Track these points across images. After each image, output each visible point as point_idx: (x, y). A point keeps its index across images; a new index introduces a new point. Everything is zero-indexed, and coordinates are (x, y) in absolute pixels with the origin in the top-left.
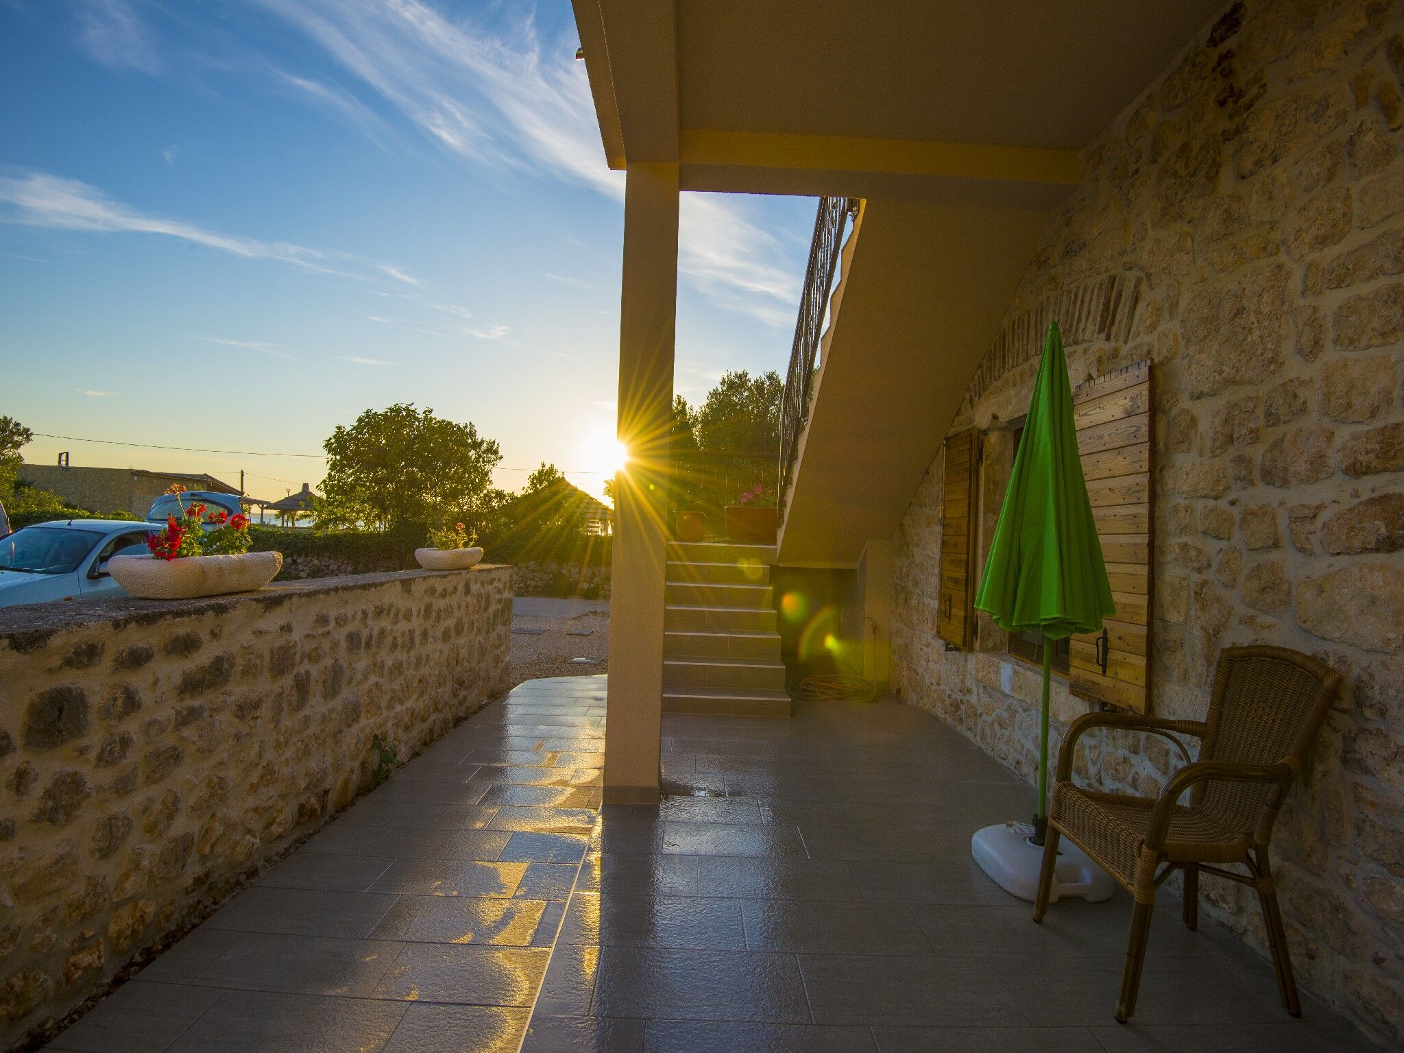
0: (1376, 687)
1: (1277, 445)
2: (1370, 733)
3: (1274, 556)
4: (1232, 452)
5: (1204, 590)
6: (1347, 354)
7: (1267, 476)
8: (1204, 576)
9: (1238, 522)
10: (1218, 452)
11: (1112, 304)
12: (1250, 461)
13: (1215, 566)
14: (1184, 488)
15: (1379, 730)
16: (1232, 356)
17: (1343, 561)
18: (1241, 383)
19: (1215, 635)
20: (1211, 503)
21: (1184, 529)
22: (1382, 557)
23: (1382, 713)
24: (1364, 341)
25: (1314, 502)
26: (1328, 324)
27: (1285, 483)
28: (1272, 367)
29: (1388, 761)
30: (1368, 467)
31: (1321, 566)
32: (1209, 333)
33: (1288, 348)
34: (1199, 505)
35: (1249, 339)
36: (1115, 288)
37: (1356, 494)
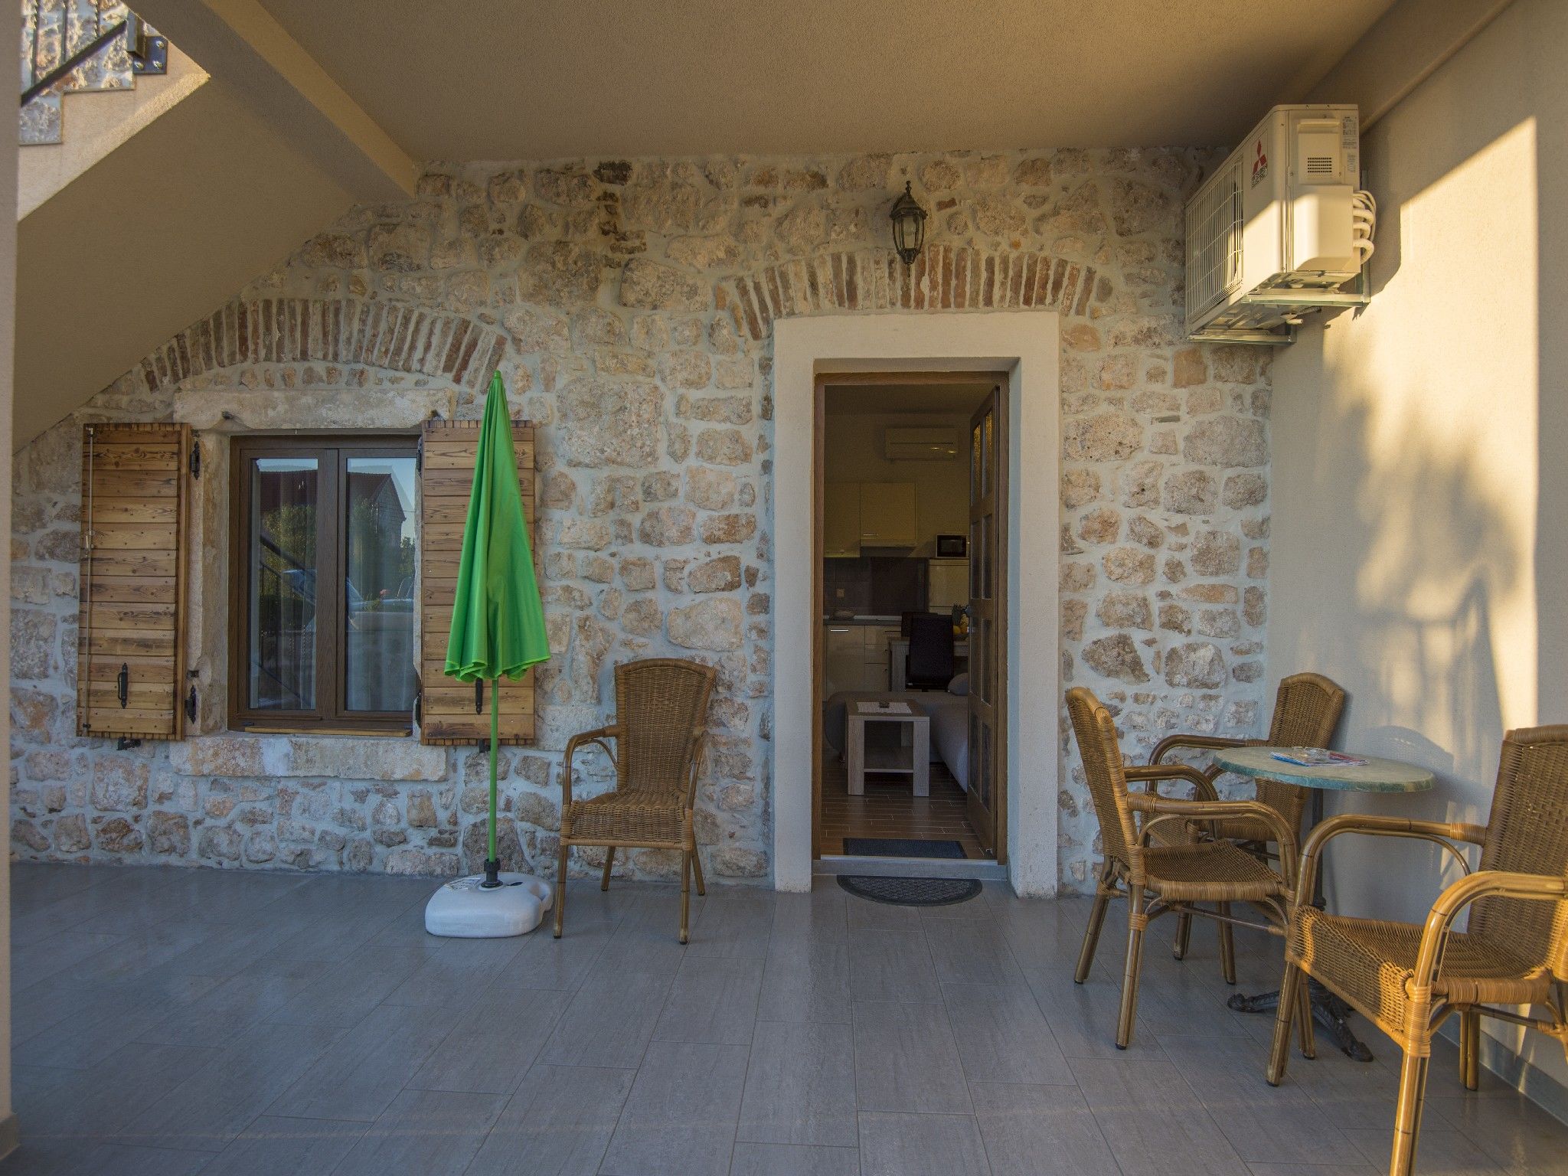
0: (727, 672)
1: (654, 515)
2: (721, 701)
3: (650, 595)
4: (612, 515)
5: (588, 623)
6: (704, 464)
7: (646, 538)
8: (587, 612)
9: (617, 571)
10: (599, 514)
11: (463, 348)
12: (629, 525)
13: (595, 604)
14: (566, 540)
15: (726, 698)
16: (614, 441)
17: (701, 597)
18: (621, 464)
19: (598, 658)
20: (592, 554)
21: (566, 575)
22: (726, 594)
23: (729, 687)
24: (718, 460)
25: (681, 558)
26: (694, 441)
27: (660, 544)
28: (649, 459)
29: (734, 715)
30: (719, 539)
31: (686, 600)
32: (589, 416)
33: (662, 448)
34: (580, 555)
35: (629, 433)
36: (469, 332)
37: (709, 555)
